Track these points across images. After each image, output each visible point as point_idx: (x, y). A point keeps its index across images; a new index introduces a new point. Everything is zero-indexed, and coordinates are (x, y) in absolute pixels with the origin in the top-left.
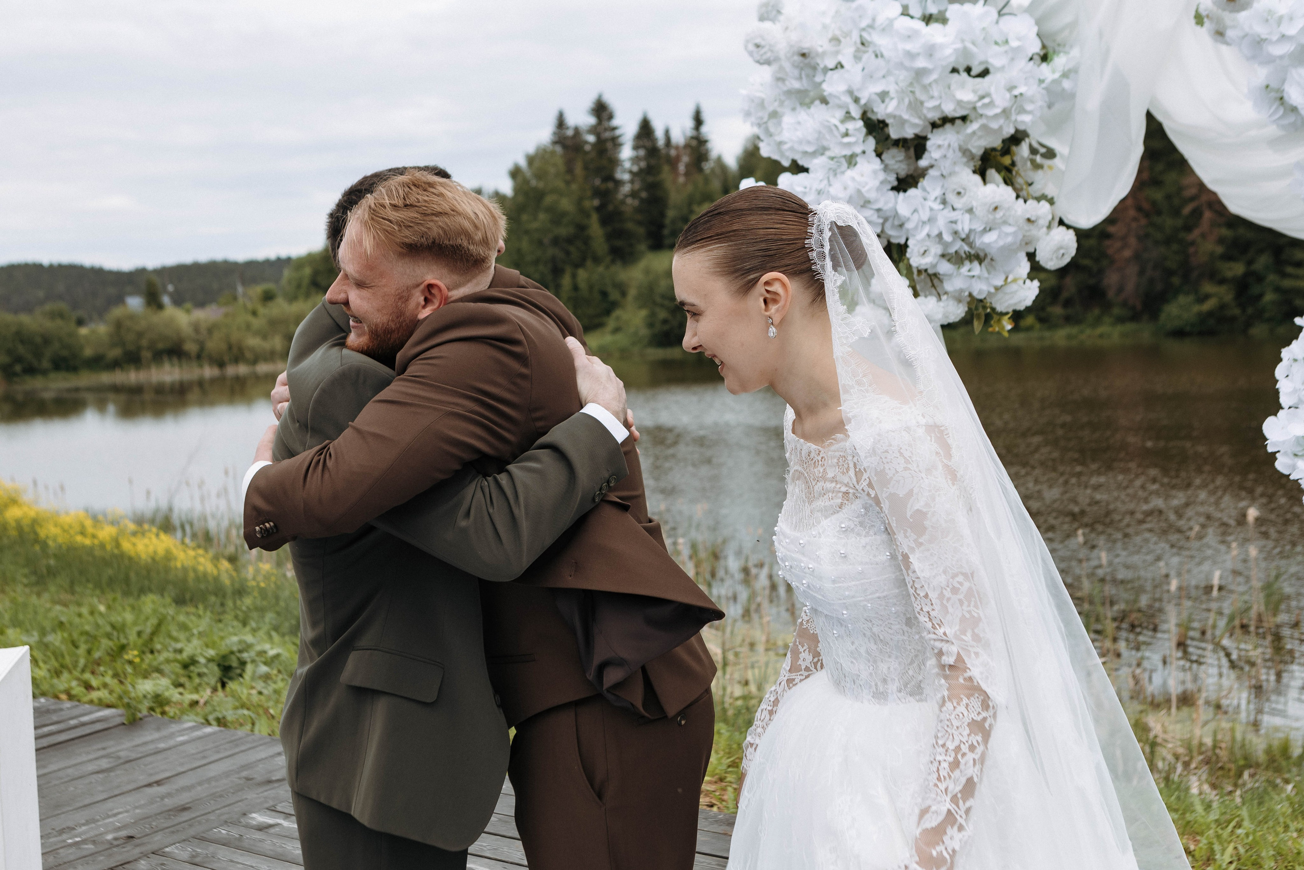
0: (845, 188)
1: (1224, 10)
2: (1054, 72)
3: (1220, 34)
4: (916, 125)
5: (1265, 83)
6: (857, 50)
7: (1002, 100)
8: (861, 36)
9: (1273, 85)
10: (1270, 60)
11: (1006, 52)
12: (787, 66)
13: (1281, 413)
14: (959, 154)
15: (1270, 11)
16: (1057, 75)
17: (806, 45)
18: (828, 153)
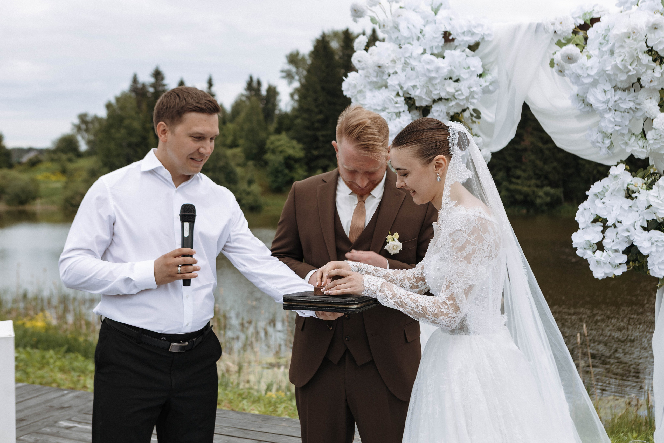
0: (396, 126)
1: (566, 62)
2: (486, 82)
3: (561, 72)
4: (427, 101)
5: (577, 93)
6: (403, 67)
7: (466, 93)
8: (405, 60)
9: (581, 94)
10: (583, 84)
11: (468, 72)
12: (371, 71)
13: (579, 231)
14: (445, 114)
15: (583, 64)
16: (487, 84)
17: (381, 62)
18: (387, 111)
